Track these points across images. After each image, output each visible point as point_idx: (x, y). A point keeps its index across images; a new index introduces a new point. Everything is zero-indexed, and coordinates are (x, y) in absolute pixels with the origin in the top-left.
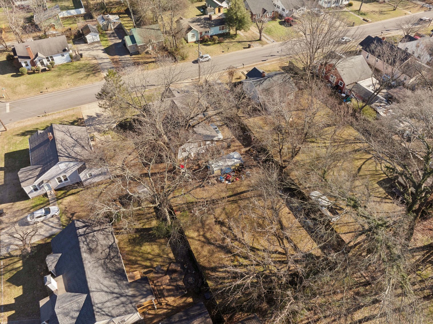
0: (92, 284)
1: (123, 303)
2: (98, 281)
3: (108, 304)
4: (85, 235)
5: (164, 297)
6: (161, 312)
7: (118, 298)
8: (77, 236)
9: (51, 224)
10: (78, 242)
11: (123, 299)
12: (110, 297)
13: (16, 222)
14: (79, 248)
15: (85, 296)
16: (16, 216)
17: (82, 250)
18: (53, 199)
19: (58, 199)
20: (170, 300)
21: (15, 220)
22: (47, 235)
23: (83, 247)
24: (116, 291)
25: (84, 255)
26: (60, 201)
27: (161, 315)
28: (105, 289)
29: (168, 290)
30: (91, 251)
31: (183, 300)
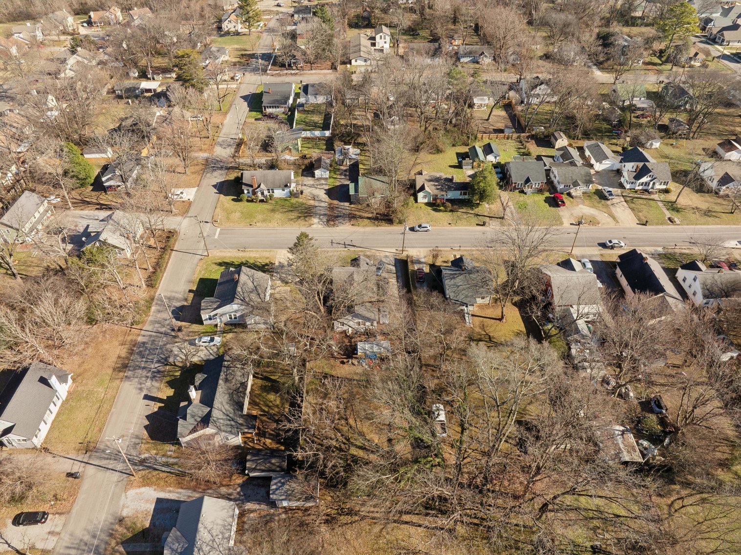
0: (216, 404)
1: (231, 425)
2: (222, 403)
3: (221, 421)
4: (228, 367)
5: (265, 437)
6: (257, 447)
7: (230, 420)
8: (221, 366)
9: (211, 351)
10: (220, 371)
11: (233, 423)
12: (225, 417)
13: (186, 340)
14: (219, 375)
15: (209, 409)
16: (189, 336)
17: (221, 377)
18: (221, 331)
19: (224, 332)
20: (268, 441)
21: (187, 338)
22: (205, 359)
24: (231, 415)
25: (220, 382)
26: (225, 335)
27: (256, 449)
28: (224, 411)
29: (270, 434)
30: (226, 380)
31: (278, 446)
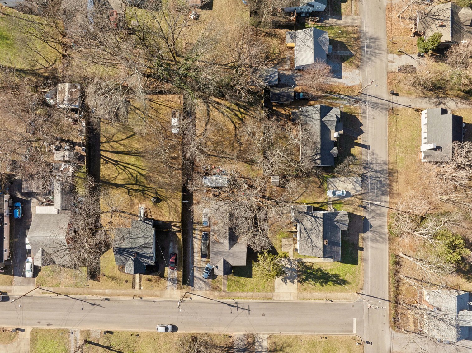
0: (318, 123)
1: (307, 112)
2: (315, 125)
3: (313, 112)
4: (316, 155)
6: (289, 109)
7: (308, 115)
8: (321, 154)
11: (306, 114)
12: (312, 116)
15: (323, 119)
16: (352, 201)
17: (319, 144)
18: (330, 204)
19: (327, 203)
21: (353, 198)
23: (319, 146)
24: (308, 119)
26: (326, 201)
28: (313, 120)
